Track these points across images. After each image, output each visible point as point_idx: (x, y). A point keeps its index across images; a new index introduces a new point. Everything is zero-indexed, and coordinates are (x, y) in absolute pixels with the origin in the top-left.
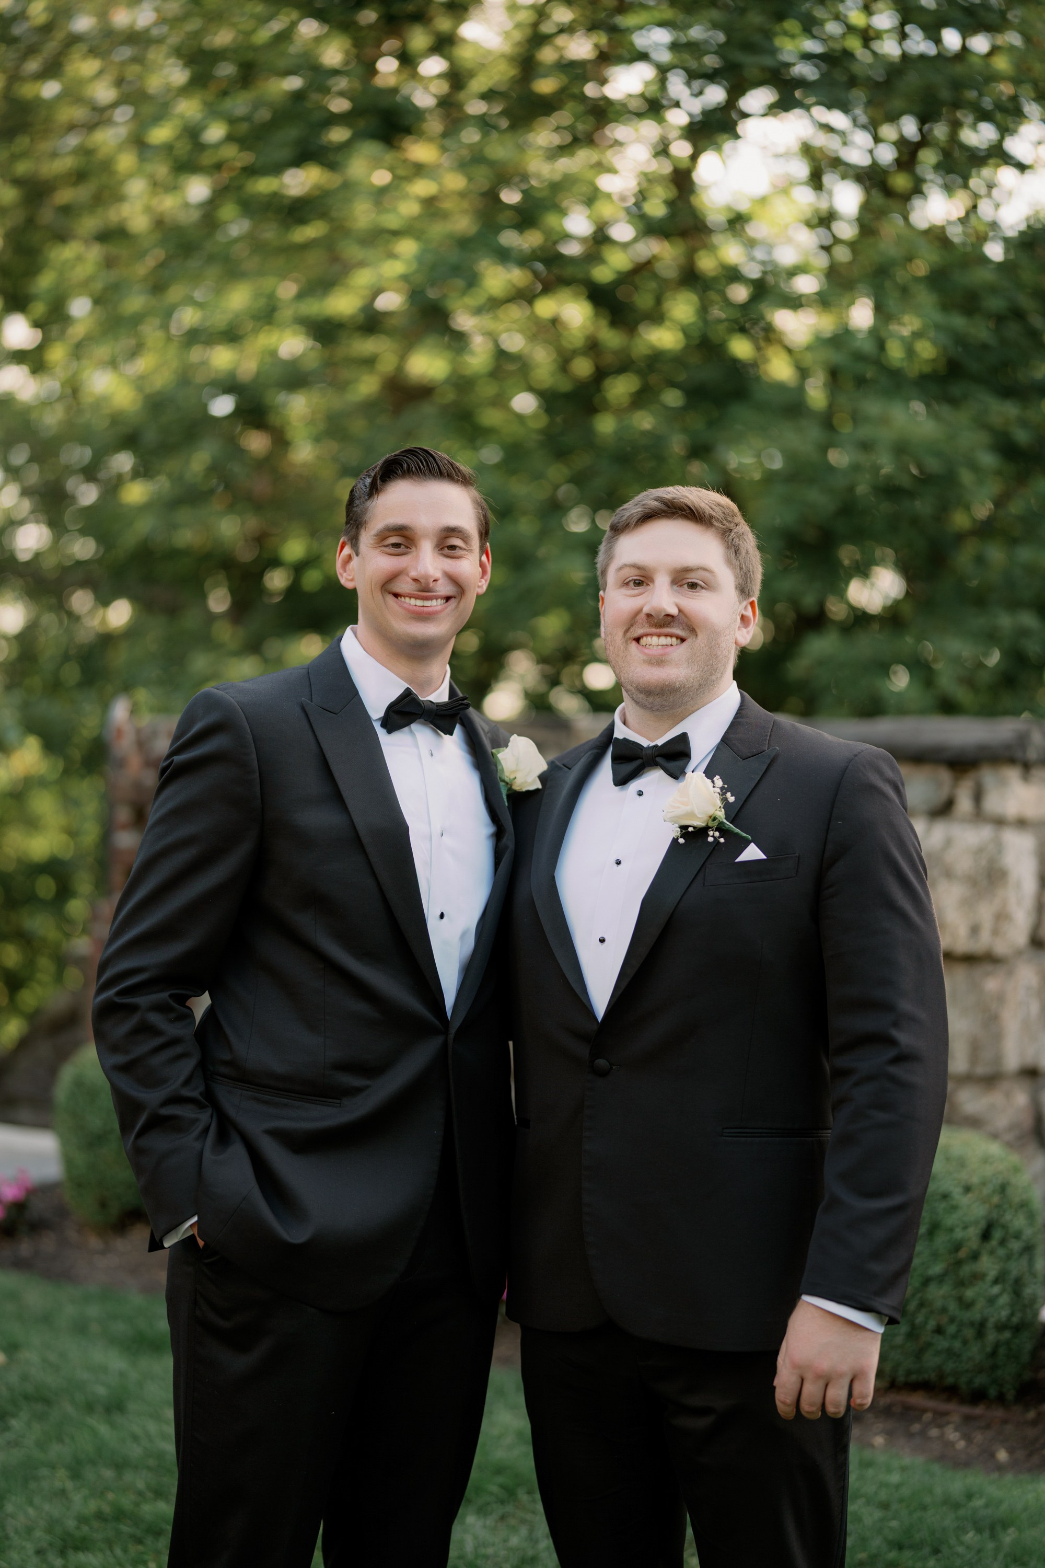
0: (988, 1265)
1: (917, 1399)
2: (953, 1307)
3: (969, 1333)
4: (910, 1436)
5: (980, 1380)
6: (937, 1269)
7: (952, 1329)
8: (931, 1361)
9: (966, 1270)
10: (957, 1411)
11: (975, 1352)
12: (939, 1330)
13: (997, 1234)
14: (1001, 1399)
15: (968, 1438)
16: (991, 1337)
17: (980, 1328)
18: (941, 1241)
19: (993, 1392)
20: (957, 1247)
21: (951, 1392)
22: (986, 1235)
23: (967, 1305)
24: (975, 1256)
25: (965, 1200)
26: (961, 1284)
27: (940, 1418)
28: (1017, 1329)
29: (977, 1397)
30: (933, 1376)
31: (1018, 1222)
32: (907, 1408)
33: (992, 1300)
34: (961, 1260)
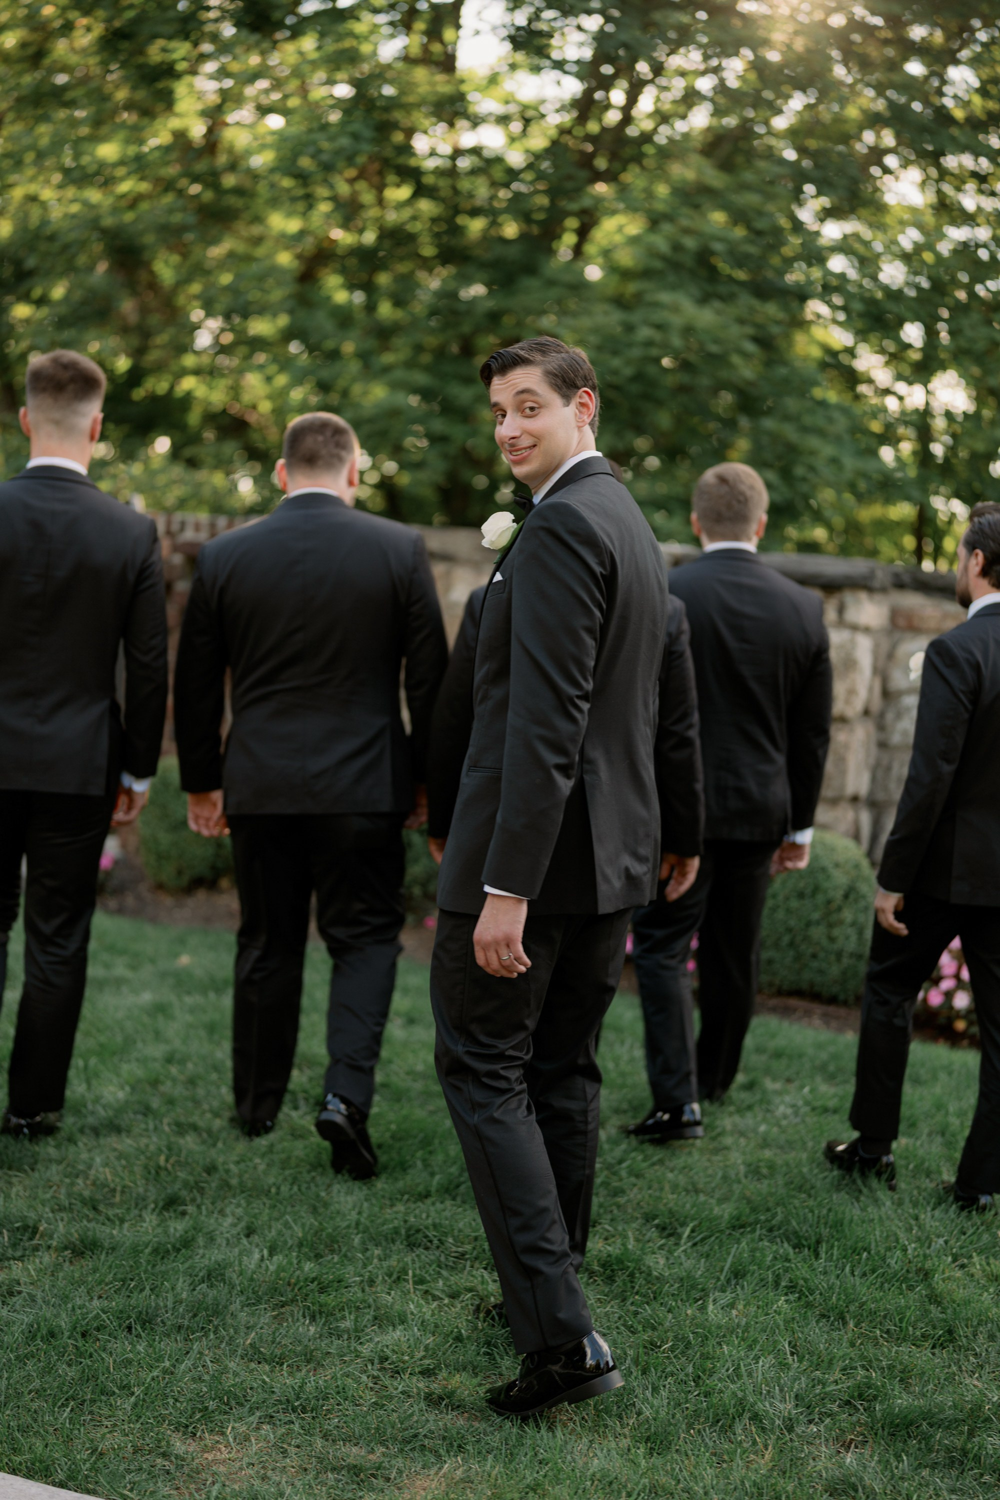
1: (793, 1002)
2: (825, 942)
3: (833, 958)
5: (835, 989)
6: (816, 916)
7: (822, 955)
8: (806, 975)
9: (834, 917)
10: (818, 1009)
11: (835, 971)
12: (814, 956)
13: (852, 897)
14: (845, 1003)
15: (827, 1026)
16: (845, 961)
17: (839, 955)
18: (820, 898)
19: (842, 997)
20: (829, 902)
21: (816, 997)
22: (846, 896)
23: (832, 939)
24: (839, 909)
25: (835, 872)
26: (831, 926)
27: (808, 1014)
29: (832, 1000)
30: (806, 986)
31: (865, 888)
34: (831, 911)
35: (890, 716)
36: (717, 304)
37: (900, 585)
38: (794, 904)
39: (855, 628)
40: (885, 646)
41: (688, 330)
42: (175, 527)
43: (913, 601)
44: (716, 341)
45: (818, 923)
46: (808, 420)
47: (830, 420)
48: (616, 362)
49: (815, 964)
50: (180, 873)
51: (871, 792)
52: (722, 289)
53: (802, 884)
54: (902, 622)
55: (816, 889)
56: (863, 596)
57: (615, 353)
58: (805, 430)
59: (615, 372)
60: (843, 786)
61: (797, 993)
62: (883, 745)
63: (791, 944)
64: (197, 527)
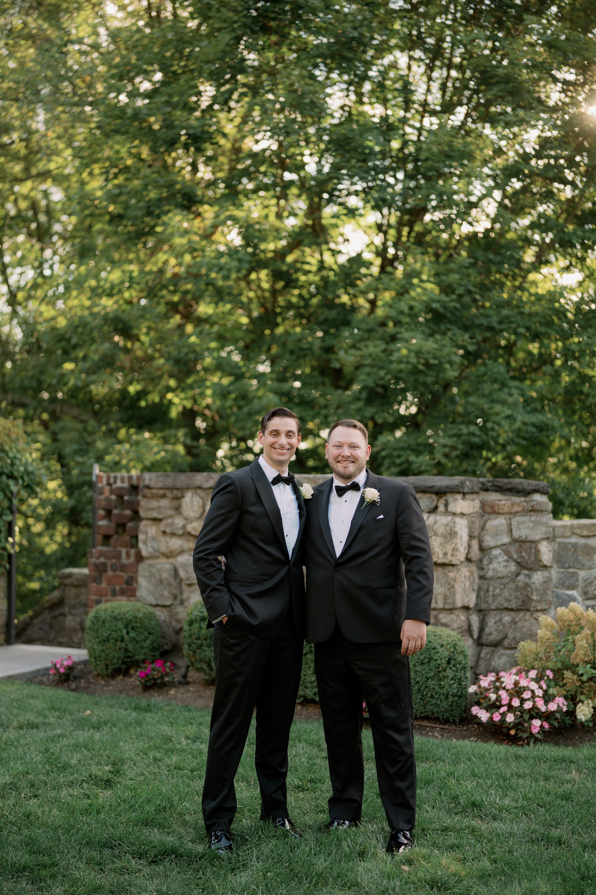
0: (449, 673)
1: (425, 723)
2: (437, 688)
3: (443, 698)
4: (422, 735)
5: (447, 715)
6: (431, 674)
7: (437, 696)
8: (429, 708)
9: (442, 675)
10: (439, 727)
11: (445, 704)
12: (432, 697)
13: (453, 662)
14: (454, 722)
15: (443, 736)
16: (451, 699)
17: (447, 697)
18: (433, 665)
19: (451, 720)
20: (439, 666)
21: (437, 720)
22: (448, 663)
23: (442, 688)
24: (445, 670)
25: (441, 650)
26: (440, 680)
27: (433, 729)
28: (460, 697)
29: (446, 721)
30: (430, 714)
31: (461, 658)
32: (420, 726)
33: (450, 685)
34: (439, 671)
35: (485, 562)
36: (438, 337)
37: (487, 490)
38: (419, 668)
39: (454, 514)
40: (478, 523)
41: (418, 353)
42: (112, 481)
43: (493, 497)
44: (435, 358)
45: (432, 678)
46: (495, 396)
47: (511, 395)
48: (382, 373)
49: (434, 701)
50: (107, 666)
51: (476, 605)
52: (443, 327)
53: (422, 657)
54: (488, 509)
55: (431, 659)
56: (459, 497)
57: (382, 368)
58: (493, 401)
59: (382, 379)
60: (454, 602)
61: (426, 718)
62: (481, 577)
63: (419, 690)
64: (123, 481)
